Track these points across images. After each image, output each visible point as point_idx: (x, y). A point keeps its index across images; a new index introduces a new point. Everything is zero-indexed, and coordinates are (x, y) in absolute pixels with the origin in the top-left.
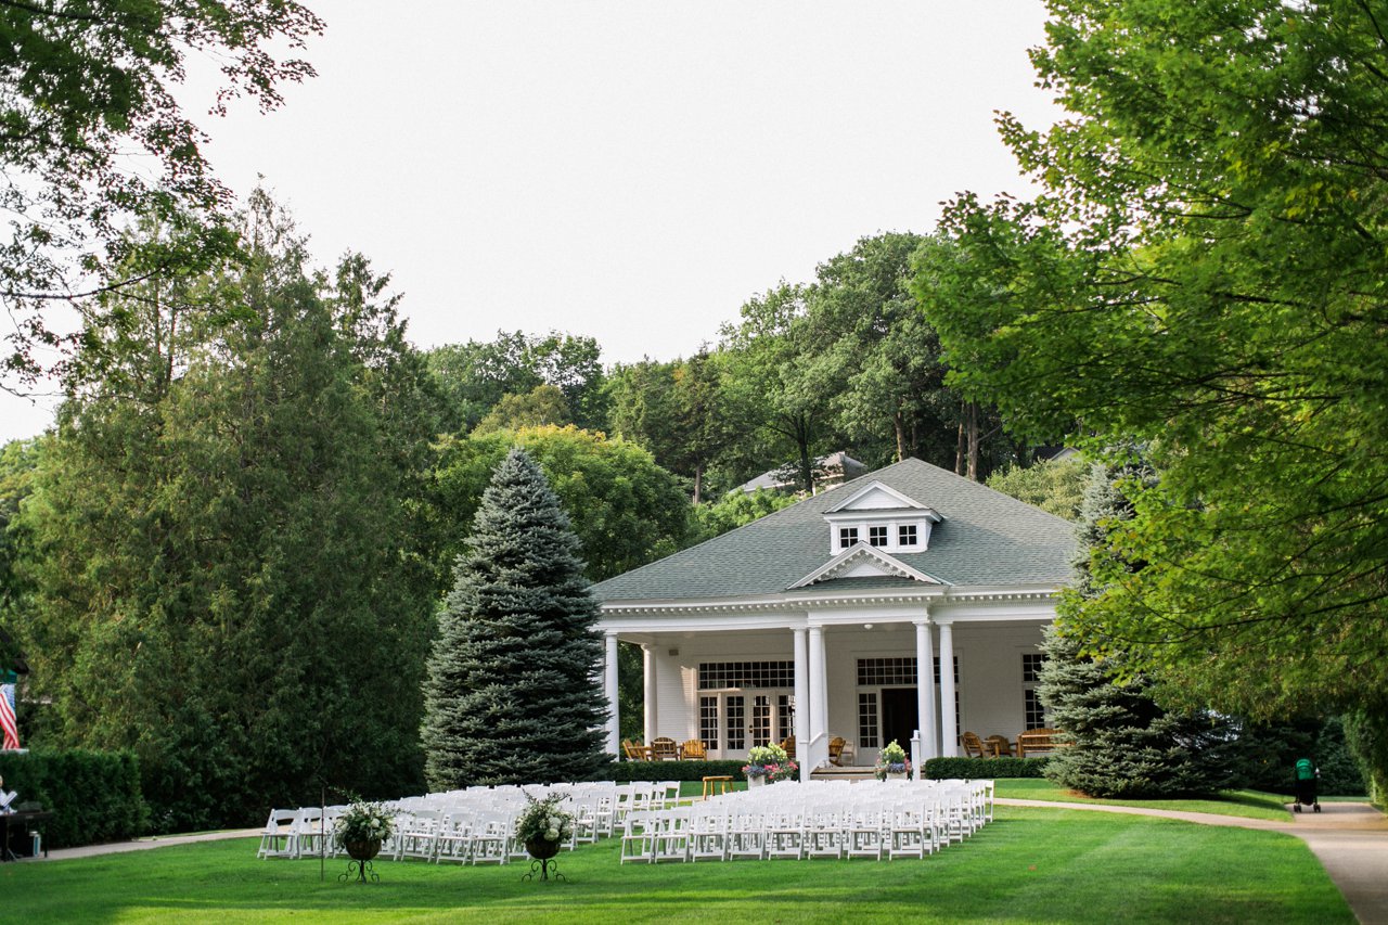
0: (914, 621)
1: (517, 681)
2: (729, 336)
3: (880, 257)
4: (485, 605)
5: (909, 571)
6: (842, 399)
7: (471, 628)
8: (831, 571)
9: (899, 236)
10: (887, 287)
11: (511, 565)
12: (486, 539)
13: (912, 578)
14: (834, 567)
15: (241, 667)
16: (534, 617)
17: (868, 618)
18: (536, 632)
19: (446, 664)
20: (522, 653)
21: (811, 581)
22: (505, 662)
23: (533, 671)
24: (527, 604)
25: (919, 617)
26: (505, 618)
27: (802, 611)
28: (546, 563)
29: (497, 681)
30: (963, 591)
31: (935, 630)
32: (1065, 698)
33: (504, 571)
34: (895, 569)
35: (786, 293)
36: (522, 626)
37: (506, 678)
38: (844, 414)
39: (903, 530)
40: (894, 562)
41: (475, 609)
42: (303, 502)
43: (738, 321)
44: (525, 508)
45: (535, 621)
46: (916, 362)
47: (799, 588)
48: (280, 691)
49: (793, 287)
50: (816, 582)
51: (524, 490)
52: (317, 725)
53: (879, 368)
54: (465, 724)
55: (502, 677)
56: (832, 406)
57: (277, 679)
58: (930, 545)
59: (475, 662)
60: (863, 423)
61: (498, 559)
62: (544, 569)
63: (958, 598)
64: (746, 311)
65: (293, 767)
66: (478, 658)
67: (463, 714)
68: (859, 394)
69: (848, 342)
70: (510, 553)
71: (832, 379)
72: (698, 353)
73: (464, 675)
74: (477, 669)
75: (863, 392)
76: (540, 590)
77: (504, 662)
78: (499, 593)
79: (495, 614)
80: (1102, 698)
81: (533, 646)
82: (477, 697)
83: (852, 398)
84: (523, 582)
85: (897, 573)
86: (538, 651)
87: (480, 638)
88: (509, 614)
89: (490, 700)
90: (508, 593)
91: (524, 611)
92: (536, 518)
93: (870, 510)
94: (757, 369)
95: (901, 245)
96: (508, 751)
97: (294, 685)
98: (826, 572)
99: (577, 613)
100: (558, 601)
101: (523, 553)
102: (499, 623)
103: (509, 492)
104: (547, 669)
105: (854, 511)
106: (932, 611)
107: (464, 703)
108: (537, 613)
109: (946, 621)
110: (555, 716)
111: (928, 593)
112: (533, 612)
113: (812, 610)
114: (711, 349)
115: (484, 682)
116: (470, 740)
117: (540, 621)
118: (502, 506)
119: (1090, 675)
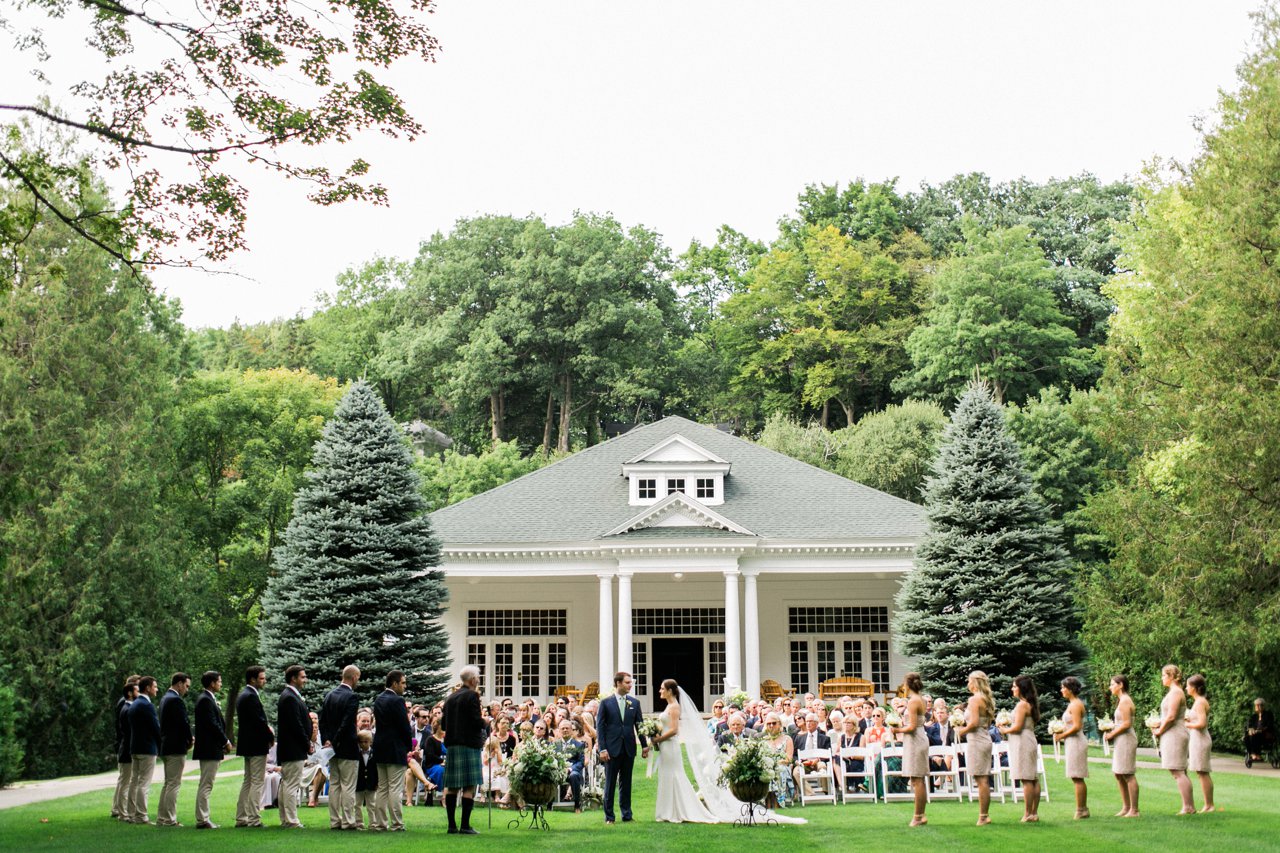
0: (725, 571)
1: (371, 621)
2: (323, 302)
3: (485, 237)
4: (336, 542)
5: (724, 522)
6: (445, 368)
7: (321, 566)
8: (647, 520)
9: (502, 218)
10: (492, 266)
11: (361, 501)
12: (333, 472)
13: (725, 529)
14: (649, 516)
15: (33, 602)
16: (387, 555)
17: (678, 567)
18: (391, 570)
19: (292, 602)
20: (377, 592)
21: (625, 530)
22: (361, 601)
23: (389, 611)
24: (382, 541)
25: (730, 568)
26: (361, 555)
27: (614, 558)
28: (398, 499)
29: (351, 621)
30: (774, 543)
31: (742, 581)
32: (932, 646)
33: (355, 508)
34: (709, 519)
35: (380, 267)
36: (376, 564)
37: (359, 618)
38: (452, 381)
39: (700, 483)
40: (708, 513)
41: (325, 545)
42: (100, 430)
43: (333, 289)
44: (373, 443)
45: (390, 559)
46: (524, 335)
47: (614, 535)
48: (79, 629)
49: (388, 260)
50: (631, 530)
51: (372, 424)
52: (112, 666)
53: (485, 339)
54: (315, 665)
55: (354, 617)
56: (435, 374)
57: (76, 615)
58: (726, 498)
59: (327, 601)
60: (468, 391)
61: (346, 495)
62: (395, 506)
63: (767, 550)
64: (342, 280)
65: (84, 710)
66: (330, 596)
67: (312, 654)
68: (467, 364)
69: (453, 314)
70: (359, 488)
71: (435, 349)
72: (294, 318)
73: (313, 613)
74: (327, 607)
75: (471, 361)
76: (391, 527)
77: (357, 601)
78: (351, 530)
79: (347, 551)
80: (971, 647)
81: (388, 585)
82: (330, 636)
83: (462, 367)
84: (375, 518)
85: (711, 524)
86: (393, 591)
87: (332, 576)
88: (364, 551)
89: (344, 640)
90: (362, 530)
91: (380, 549)
92: (385, 454)
93: (669, 463)
94: (352, 336)
95: (505, 227)
96: (361, 694)
97: (93, 622)
98: (641, 521)
99: (426, 552)
100: (410, 539)
101: (374, 489)
102: (353, 560)
103: (357, 425)
104: (403, 609)
105: (654, 462)
106: (741, 561)
107: (313, 643)
108: (392, 551)
109: (753, 571)
110: (410, 658)
111: (743, 545)
112: (387, 550)
113: (623, 558)
114: (307, 315)
115: (334, 623)
116: (320, 682)
117: (395, 559)
118: (348, 440)
119: (962, 623)
